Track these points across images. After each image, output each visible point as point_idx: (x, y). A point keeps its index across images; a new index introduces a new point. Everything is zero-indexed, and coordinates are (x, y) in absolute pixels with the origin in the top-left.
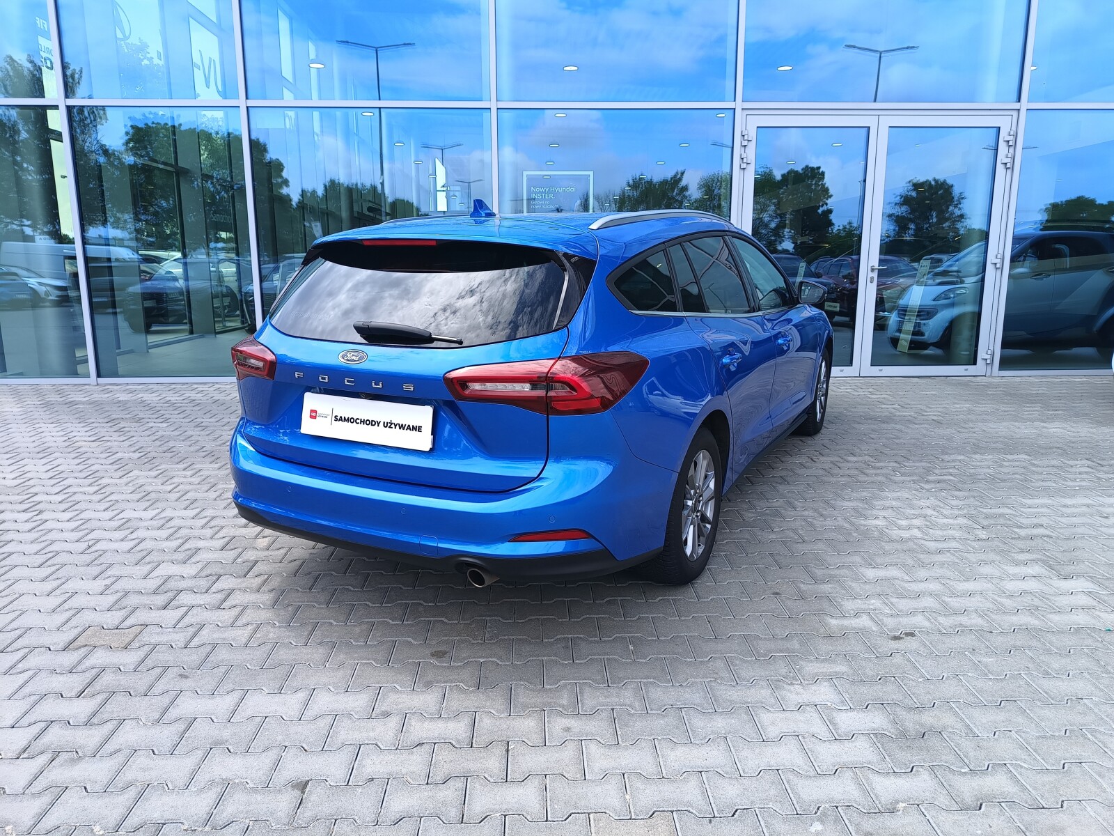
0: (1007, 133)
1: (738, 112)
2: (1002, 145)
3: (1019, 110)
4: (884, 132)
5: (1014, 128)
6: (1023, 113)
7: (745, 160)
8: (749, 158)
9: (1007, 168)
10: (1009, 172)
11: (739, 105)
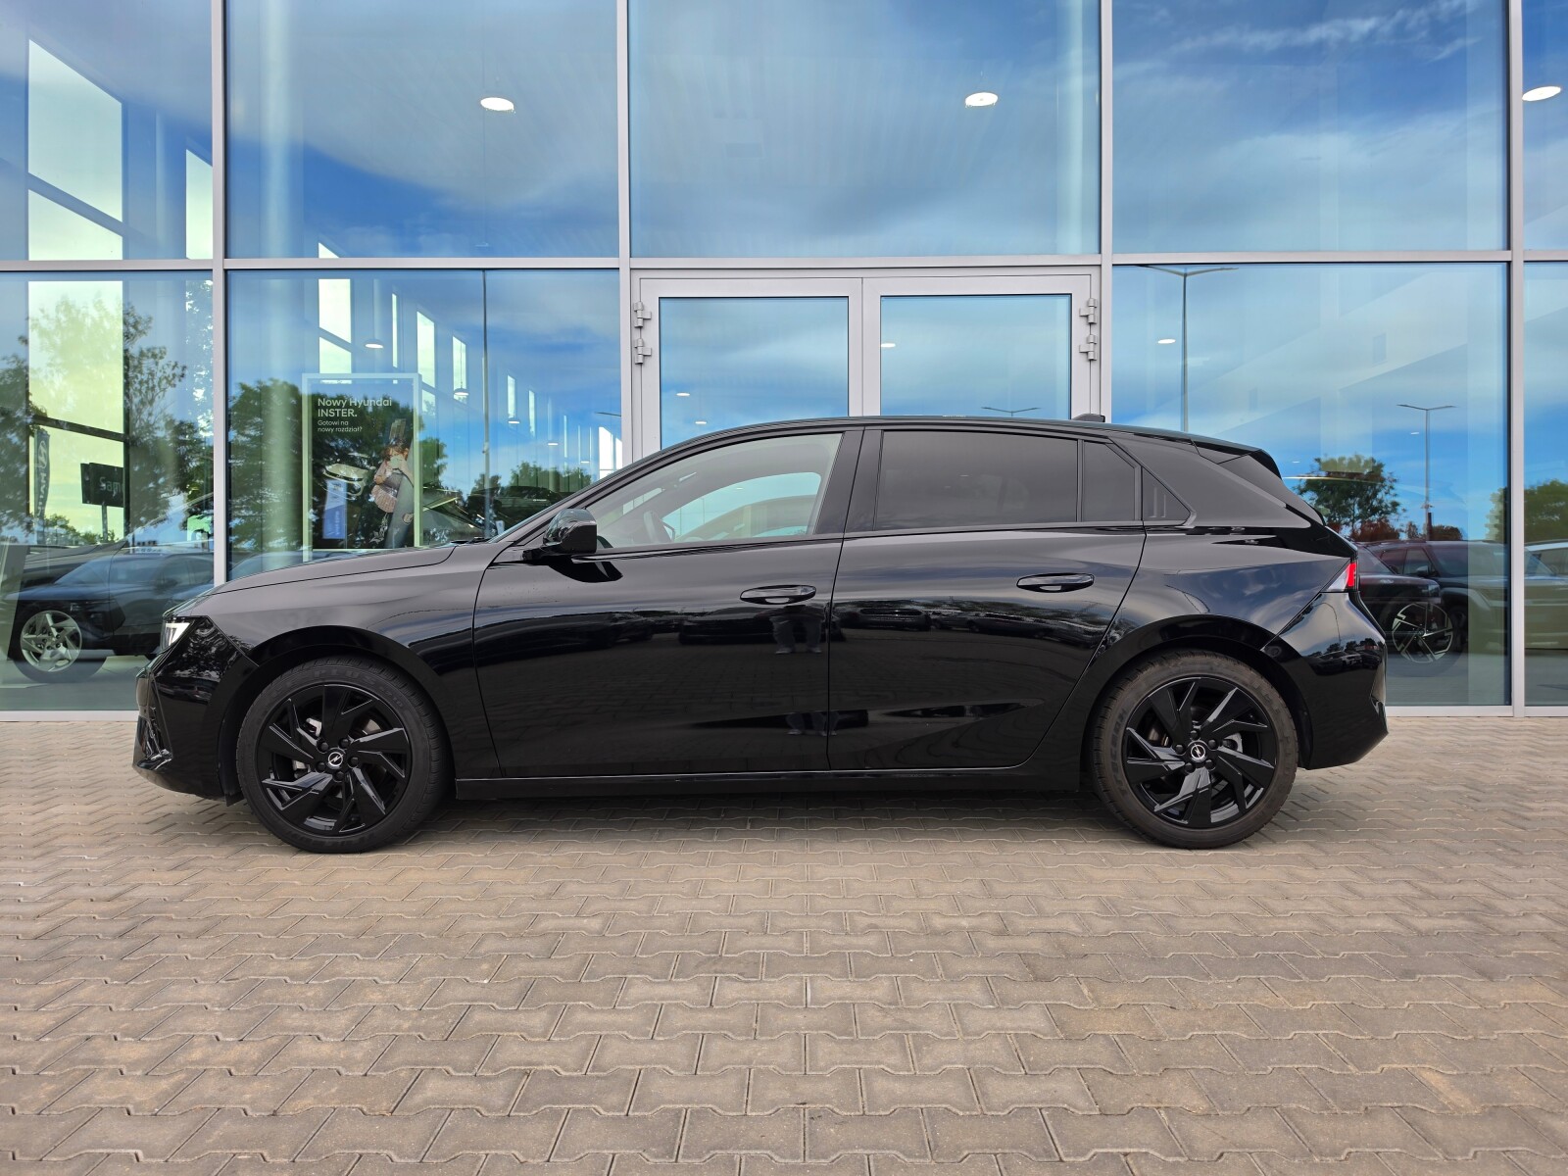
0: (1083, 305)
1: (624, 273)
2: (1079, 325)
3: (1100, 265)
4: (872, 306)
5: (1096, 296)
6: (1107, 269)
7: (640, 350)
8: (649, 345)
9: (1091, 360)
10: (1095, 366)
11: (623, 261)
